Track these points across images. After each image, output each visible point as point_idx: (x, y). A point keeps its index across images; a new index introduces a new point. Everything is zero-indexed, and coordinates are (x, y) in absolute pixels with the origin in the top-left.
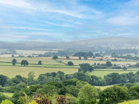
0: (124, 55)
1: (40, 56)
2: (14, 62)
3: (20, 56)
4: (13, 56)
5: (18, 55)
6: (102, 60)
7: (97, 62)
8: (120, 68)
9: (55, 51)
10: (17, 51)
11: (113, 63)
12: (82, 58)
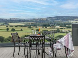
0: (67, 26)
1: (22, 26)
2: (8, 29)
4: (7, 26)
5: (10, 26)
7: (52, 30)
8: (64, 32)
9: (30, 23)
12: (44, 27)
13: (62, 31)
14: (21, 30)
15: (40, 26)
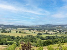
0: (51, 30)
1: (25, 30)
2: (17, 32)
3: (19, 30)
4: (16, 30)
6: (44, 32)
7: (43, 32)
8: (50, 34)
9: (30, 28)
10: (18, 28)
11: (48, 33)
12: (38, 31)
13: (49, 33)
14: (25, 32)
15: (36, 30)
